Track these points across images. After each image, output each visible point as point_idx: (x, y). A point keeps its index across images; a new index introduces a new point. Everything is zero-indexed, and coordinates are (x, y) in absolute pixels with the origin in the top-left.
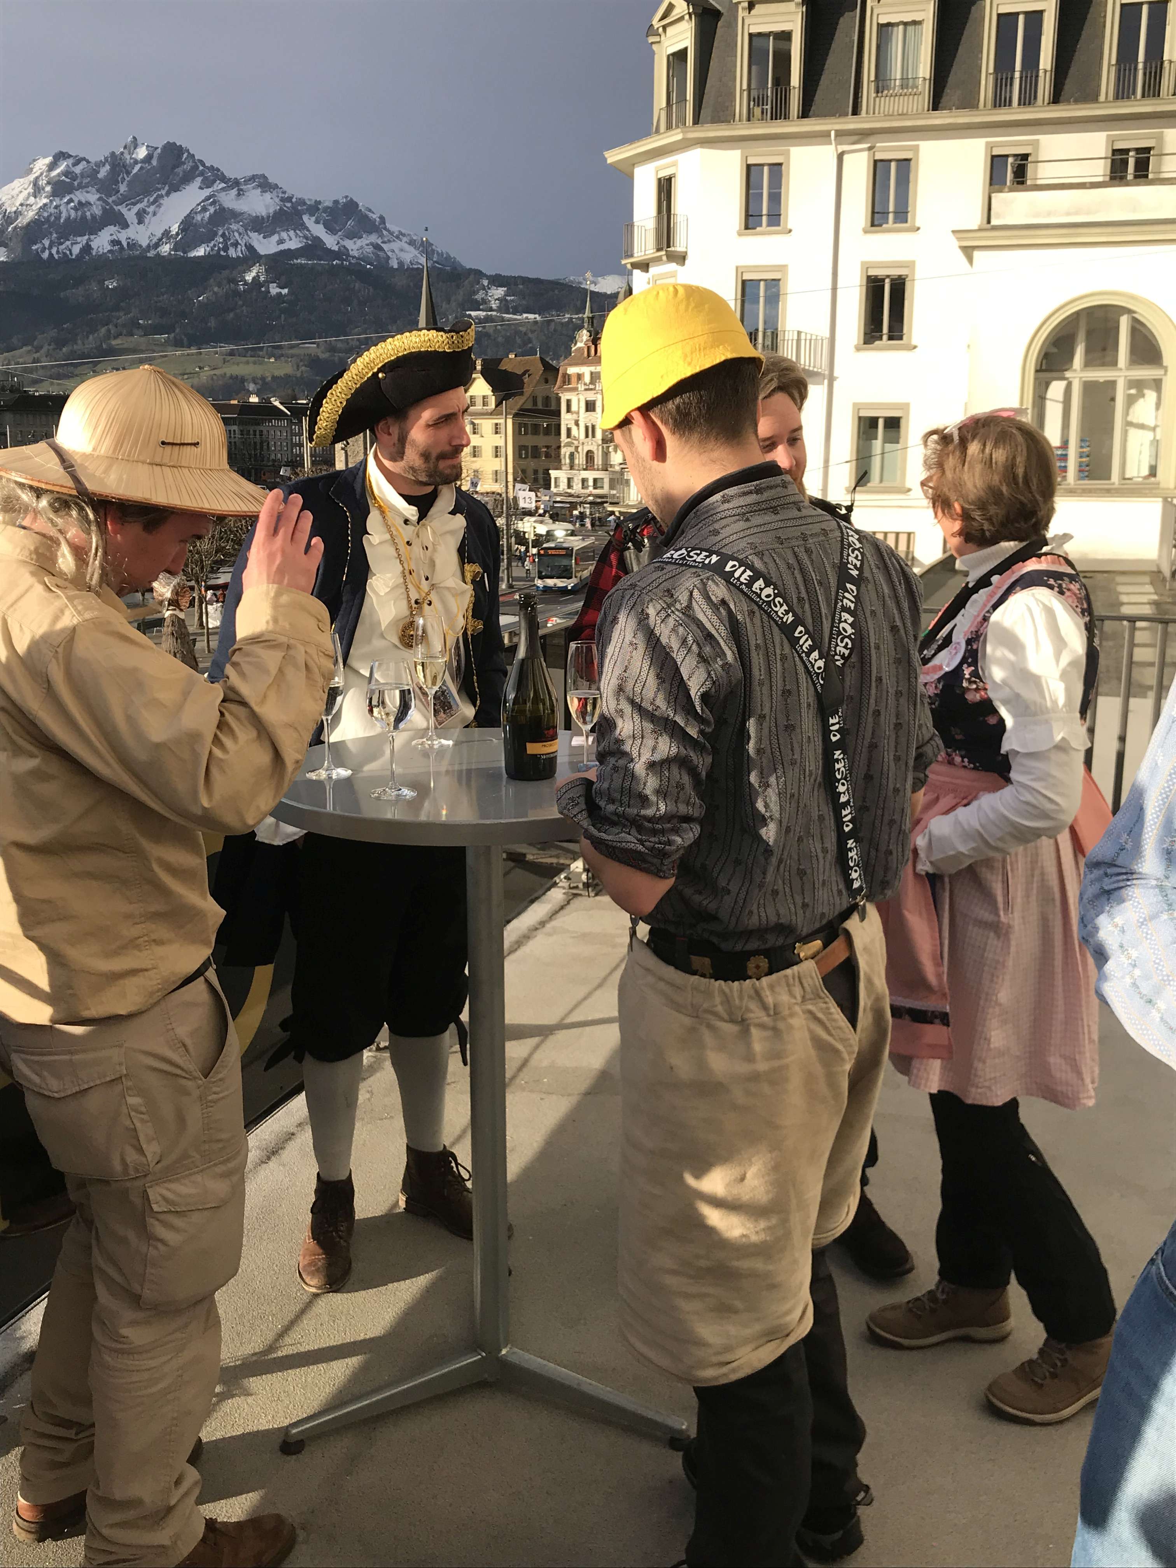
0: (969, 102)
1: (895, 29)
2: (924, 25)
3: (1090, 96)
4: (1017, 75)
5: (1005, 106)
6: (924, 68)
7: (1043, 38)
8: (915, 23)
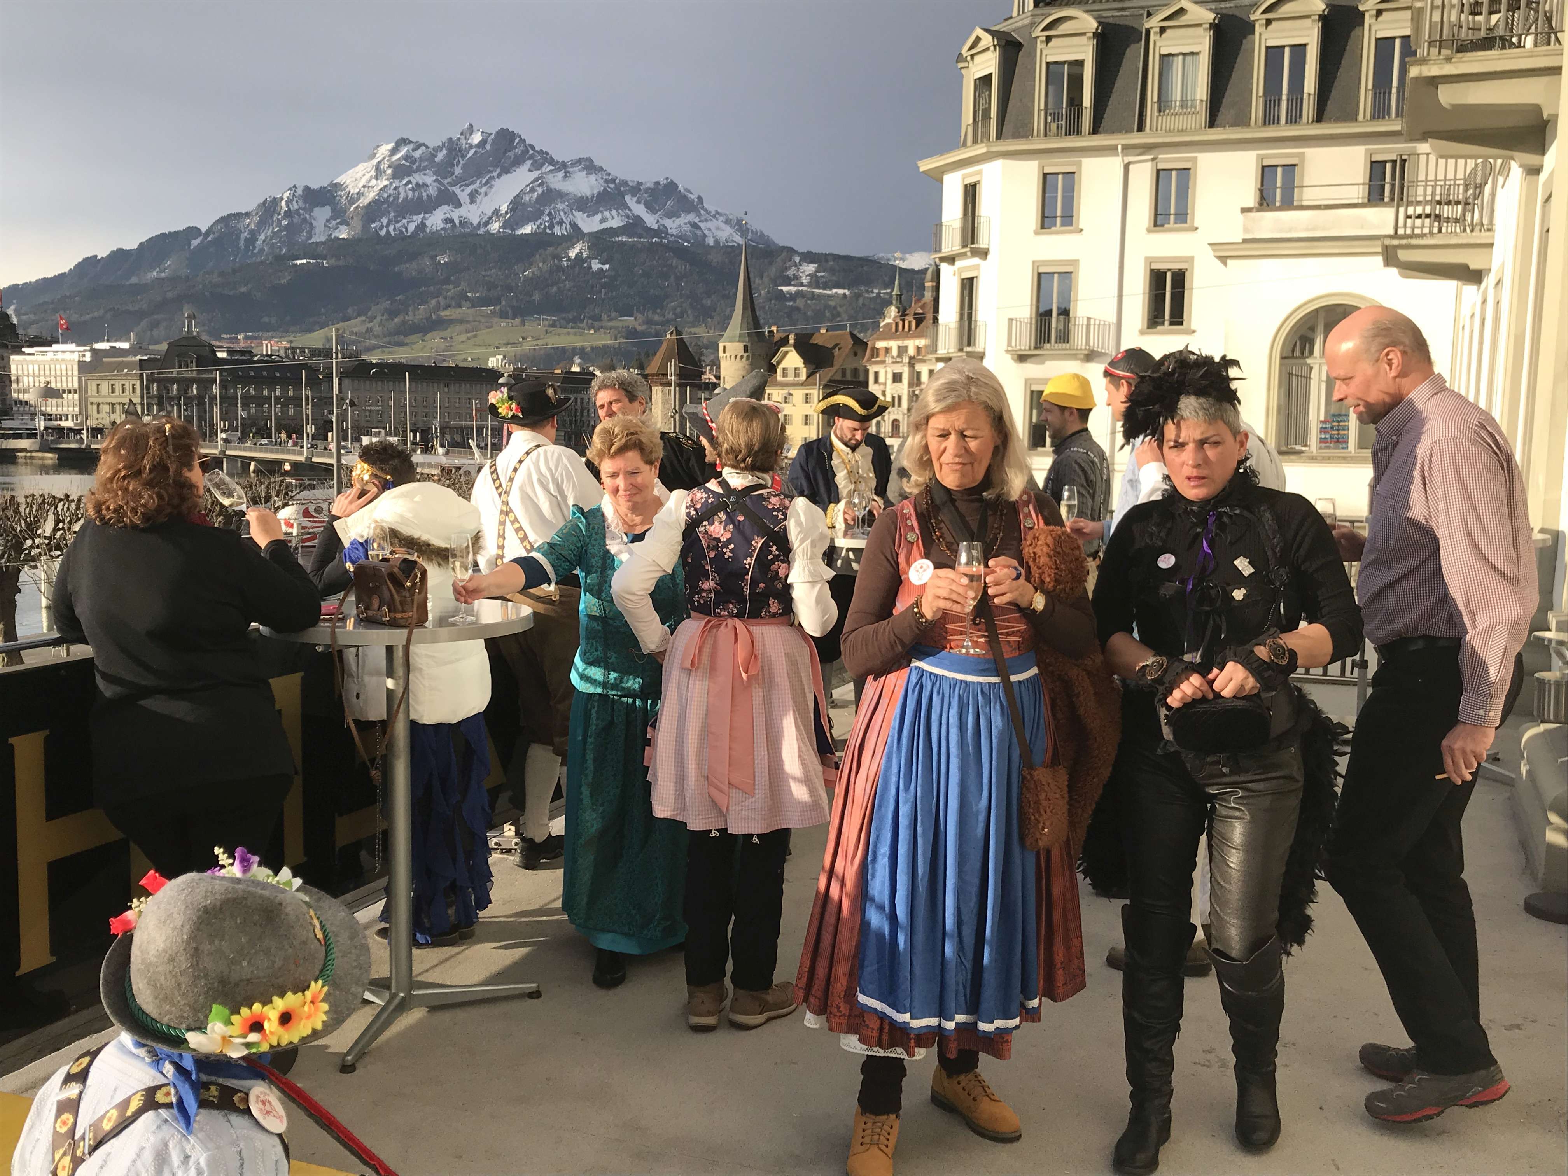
0: (1242, 121)
1: (1175, 58)
2: (1201, 56)
3: (1351, 116)
4: (1284, 97)
5: (1274, 123)
6: (1201, 91)
7: (1307, 66)
8: (1192, 53)
